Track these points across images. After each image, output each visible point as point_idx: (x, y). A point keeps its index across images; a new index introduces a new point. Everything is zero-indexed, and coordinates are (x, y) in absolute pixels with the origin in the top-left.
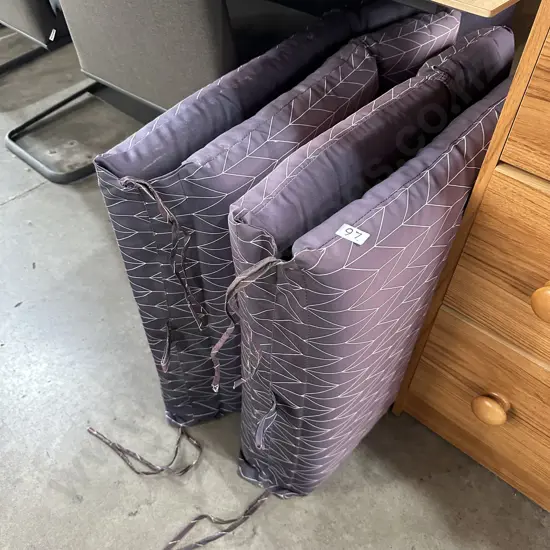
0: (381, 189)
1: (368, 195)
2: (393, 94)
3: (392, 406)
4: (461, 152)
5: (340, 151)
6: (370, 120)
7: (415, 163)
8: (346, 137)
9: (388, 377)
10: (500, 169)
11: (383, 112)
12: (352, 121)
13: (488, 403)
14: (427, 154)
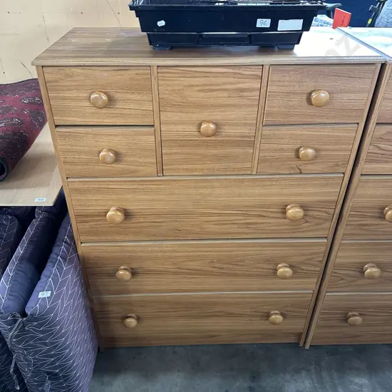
0: (45, 272)
1: (42, 277)
2: (30, 231)
3: (99, 349)
4: (68, 244)
5: (22, 266)
6: (27, 247)
7: (53, 255)
8: (22, 259)
9: (87, 336)
10: (82, 245)
11: (31, 242)
12: (20, 251)
13: (128, 320)
14: (55, 250)
